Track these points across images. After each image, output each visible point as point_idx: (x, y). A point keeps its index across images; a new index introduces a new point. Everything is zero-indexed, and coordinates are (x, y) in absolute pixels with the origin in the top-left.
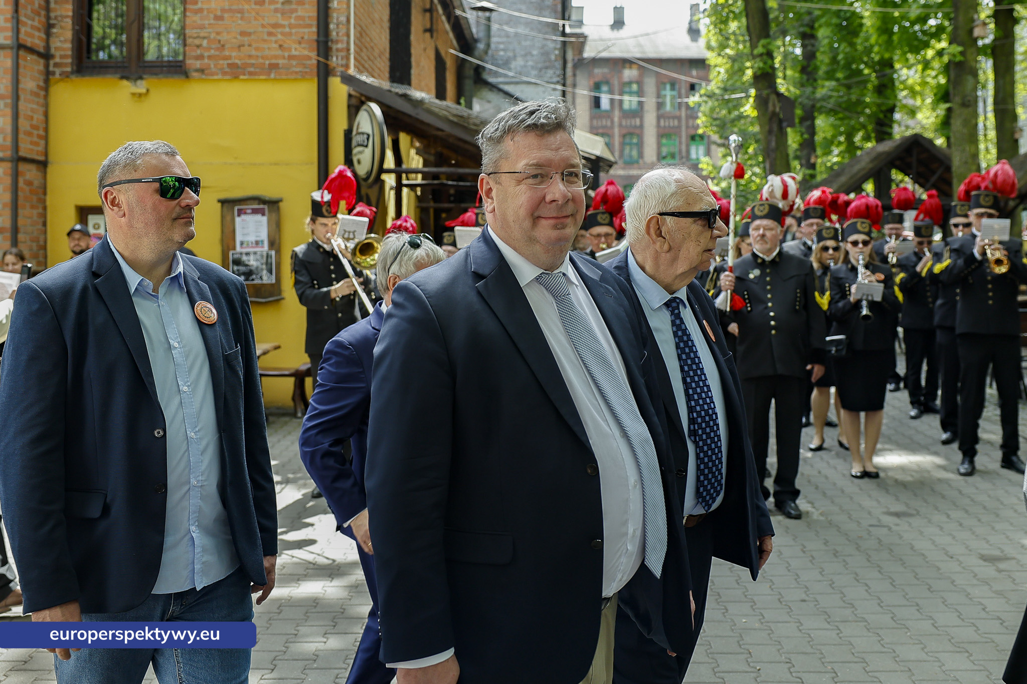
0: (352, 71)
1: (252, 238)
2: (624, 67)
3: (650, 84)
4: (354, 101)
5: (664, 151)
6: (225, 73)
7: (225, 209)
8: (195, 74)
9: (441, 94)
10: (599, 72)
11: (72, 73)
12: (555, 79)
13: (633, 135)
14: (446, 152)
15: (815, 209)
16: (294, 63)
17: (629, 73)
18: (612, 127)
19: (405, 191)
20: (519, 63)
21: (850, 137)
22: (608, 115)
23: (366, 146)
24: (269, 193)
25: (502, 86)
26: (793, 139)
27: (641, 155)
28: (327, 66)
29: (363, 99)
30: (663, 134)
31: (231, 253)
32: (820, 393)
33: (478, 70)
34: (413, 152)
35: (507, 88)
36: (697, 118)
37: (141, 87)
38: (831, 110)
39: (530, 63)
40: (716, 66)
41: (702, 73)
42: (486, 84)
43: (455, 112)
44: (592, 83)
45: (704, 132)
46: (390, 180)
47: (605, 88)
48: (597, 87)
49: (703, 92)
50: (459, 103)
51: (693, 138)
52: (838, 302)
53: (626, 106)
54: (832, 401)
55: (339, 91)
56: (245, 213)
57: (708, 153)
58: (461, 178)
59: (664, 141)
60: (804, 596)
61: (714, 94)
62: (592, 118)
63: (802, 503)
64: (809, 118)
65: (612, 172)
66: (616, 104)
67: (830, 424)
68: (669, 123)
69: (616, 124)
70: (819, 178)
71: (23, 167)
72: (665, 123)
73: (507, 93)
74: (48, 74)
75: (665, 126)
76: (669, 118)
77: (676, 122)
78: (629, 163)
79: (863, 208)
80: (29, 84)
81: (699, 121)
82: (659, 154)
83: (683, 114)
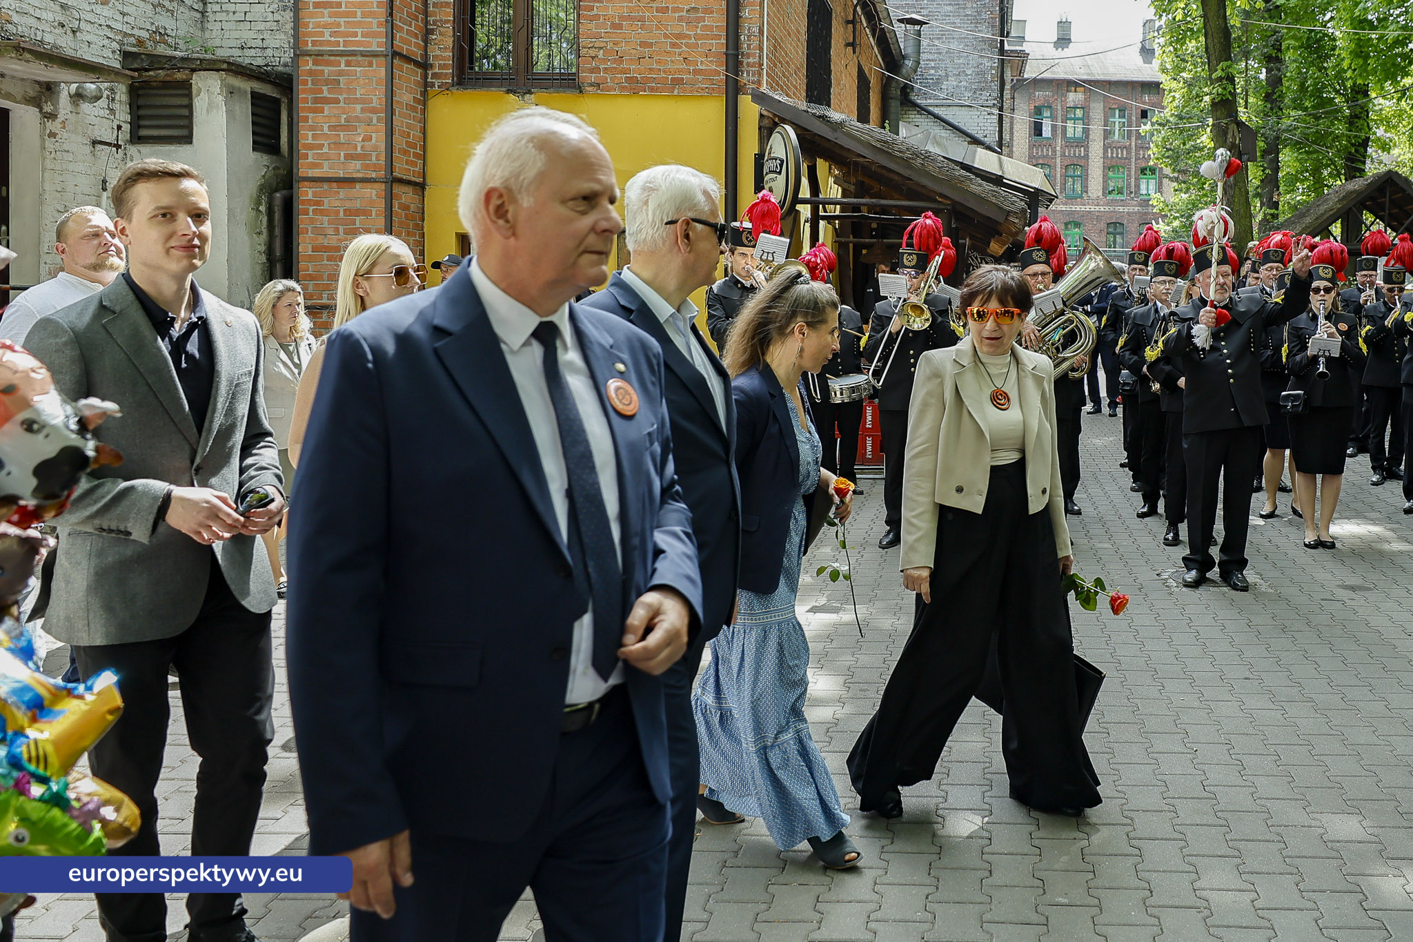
0: (764, 89)
2: (1068, 90)
3: (1097, 110)
4: (766, 122)
5: (1111, 185)
8: (589, 89)
9: (863, 117)
10: (1041, 95)
11: (453, 84)
12: (991, 103)
13: (1078, 167)
14: (867, 181)
15: (1276, 251)
16: (700, 78)
17: (1074, 97)
18: (1053, 157)
19: (822, 223)
20: (951, 83)
21: (1316, 172)
22: (1050, 143)
23: (779, 173)
25: (931, 108)
26: (1254, 174)
27: (1085, 189)
28: (736, 82)
29: (776, 120)
30: (1110, 167)
32: (1274, 455)
33: (906, 90)
34: (831, 180)
35: (937, 111)
36: (1149, 148)
38: (1297, 143)
39: (964, 84)
40: (1170, 91)
41: (1154, 98)
42: (915, 105)
43: (879, 137)
44: (1032, 107)
45: (1156, 164)
46: (805, 211)
47: (1047, 113)
48: (1039, 112)
49: (1154, 120)
50: (884, 128)
51: (1143, 171)
52: (1295, 355)
53: (1070, 133)
54: (1286, 465)
55: (750, 112)
57: (1159, 189)
58: (884, 210)
59: (1111, 174)
60: (1247, 674)
61: (1168, 121)
62: (1031, 147)
63: (1249, 574)
64: (1272, 150)
65: (1052, 206)
66: (1059, 132)
67: (1284, 490)
68: (1117, 153)
69: (1058, 153)
70: (1281, 219)
71: (397, 189)
72: (1112, 153)
73: (937, 117)
74: (426, 85)
75: (1112, 157)
76: (1117, 148)
77: (1125, 152)
78: (1072, 198)
79: (1326, 253)
80: (405, 96)
81: (1150, 152)
82: (1104, 188)
83: (1133, 144)
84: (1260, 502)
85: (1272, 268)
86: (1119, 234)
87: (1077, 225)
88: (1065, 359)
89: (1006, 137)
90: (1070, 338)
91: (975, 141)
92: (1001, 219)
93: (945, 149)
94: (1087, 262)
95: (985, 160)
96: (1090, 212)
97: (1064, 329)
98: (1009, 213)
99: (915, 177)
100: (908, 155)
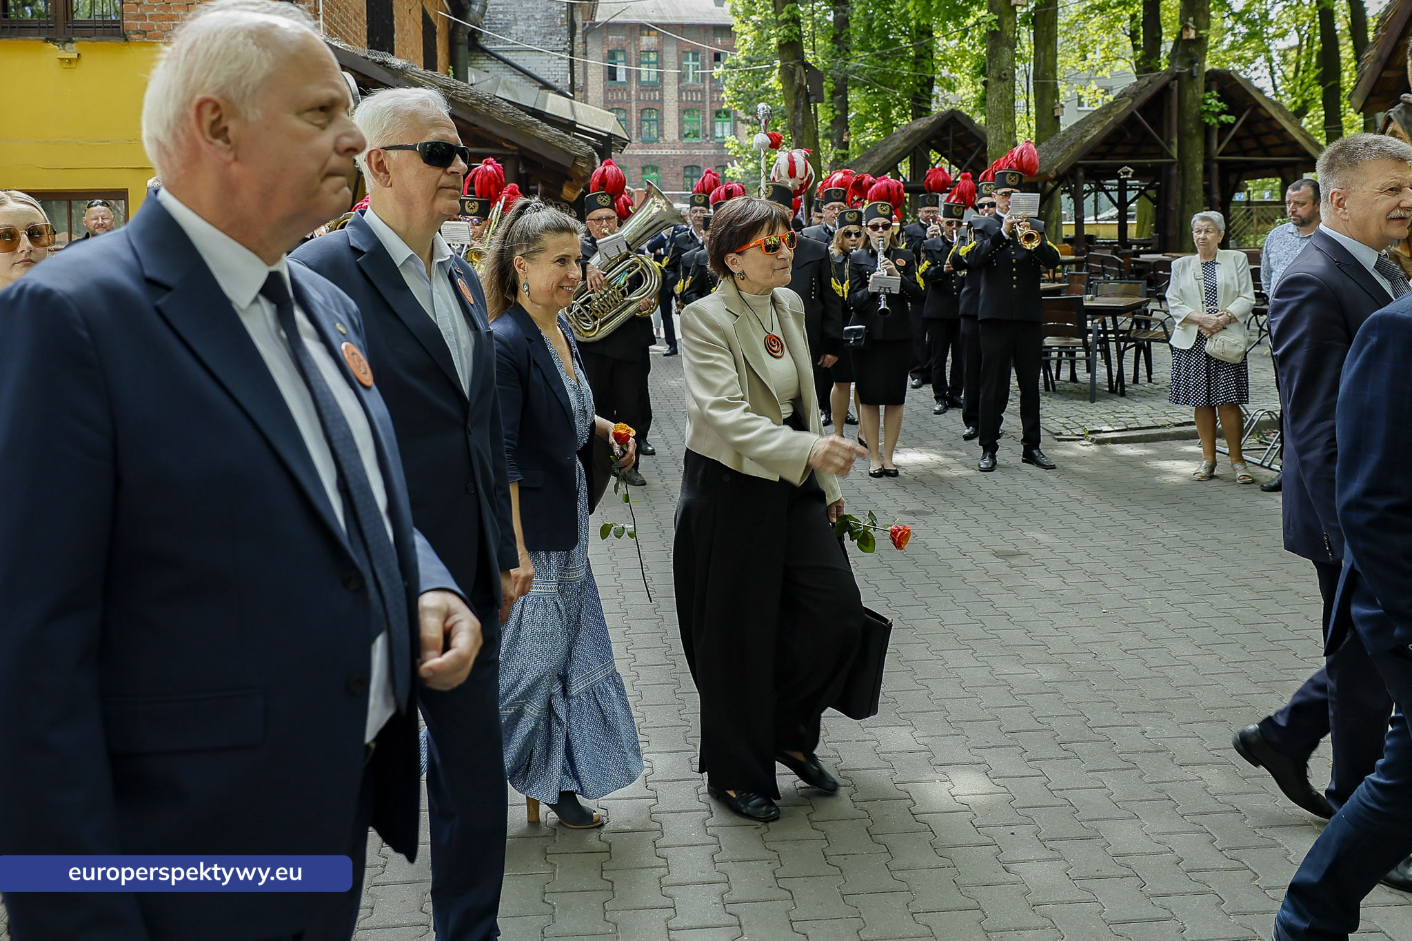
2: (641, 34)
3: (670, 54)
5: (687, 128)
9: (430, 64)
10: (614, 39)
12: (561, 47)
13: (652, 111)
17: (647, 41)
18: (628, 102)
20: (521, 26)
21: (885, 112)
22: (625, 87)
25: (500, 54)
26: (824, 115)
27: (661, 133)
30: (684, 110)
33: (473, 35)
35: (505, 56)
36: (722, 91)
38: (865, 84)
39: (533, 28)
40: (741, 34)
41: (726, 41)
42: (483, 51)
43: (441, 83)
44: (605, 52)
45: (730, 108)
47: (620, 58)
48: (612, 56)
49: (727, 63)
51: (718, 113)
52: (857, 291)
53: (644, 78)
57: (734, 132)
59: (686, 117)
61: (740, 64)
62: (606, 92)
64: (840, 92)
65: (626, 151)
66: (634, 76)
68: (692, 97)
69: (633, 98)
70: (851, 159)
72: (687, 97)
73: (507, 62)
75: (687, 100)
76: (692, 91)
77: (699, 96)
78: (648, 142)
79: (884, 190)
81: (723, 95)
82: (680, 132)
83: (707, 87)
86: (695, 177)
87: (655, 169)
89: (579, 81)
91: (547, 86)
92: (569, 164)
93: (516, 94)
94: (651, 205)
95: (555, 105)
96: (666, 156)
97: (629, 271)
98: (576, 157)
99: (481, 123)
100: (472, 101)
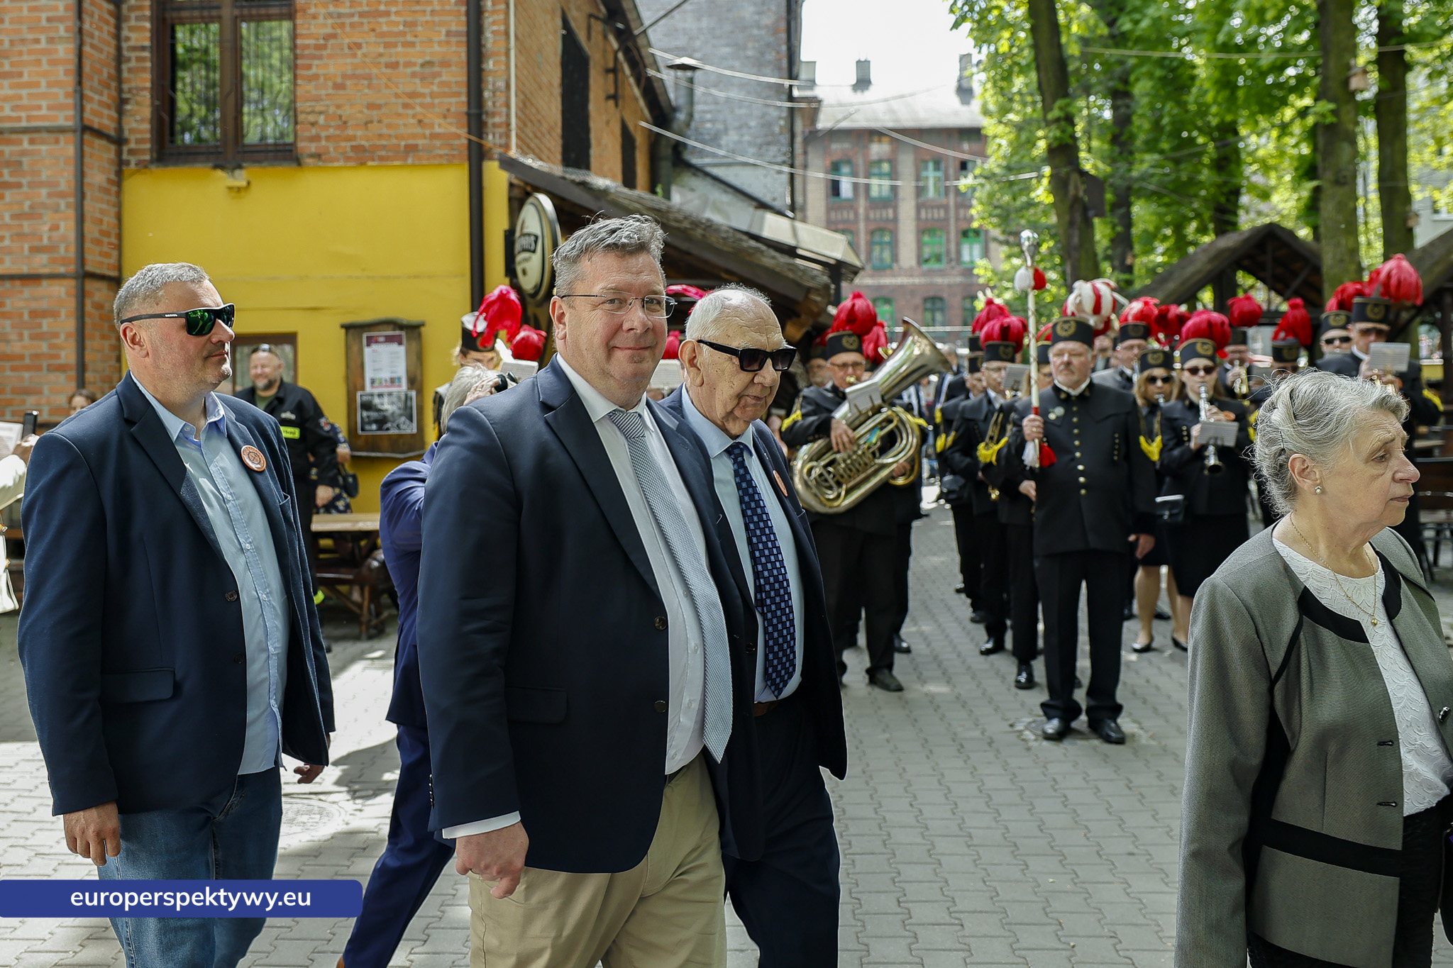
0: (513, 153)
1: (386, 375)
2: (871, 141)
3: (906, 163)
4: (516, 192)
5: (927, 252)
6: (347, 159)
7: (350, 337)
8: (309, 161)
9: (629, 181)
10: (837, 148)
11: (152, 162)
12: (780, 159)
13: (885, 231)
15: (1136, 326)
16: (438, 143)
17: (878, 149)
18: (856, 220)
20: (733, 136)
21: (1179, 228)
22: (851, 205)
23: (534, 251)
24: (408, 315)
25: (709, 169)
26: (1102, 233)
27: (895, 258)
28: (480, 146)
29: (529, 189)
30: (924, 230)
31: (359, 394)
32: (1147, 575)
33: (678, 148)
35: (715, 171)
36: (971, 206)
37: (240, 178)
38: (1154, 193)
39: (747, 138)
40: (995, 137)
41: (976, 146)
42: (689, 166)
43: (650, 204)
44: (828, 163)
45: (981, 226)
47: (845, 169)
48: (835, 167)
49: (977, 171)
50: (653, 192)
51: (965, 234)
52: (1172, 450)
53: (874, 193)
54: (1164, 585)
55: (497, 180)
56: (377, 342)
57: (986, 254)
59: (926, 238)
60: (1131, 848)
61: (994, 175)
62: (829, 209)
63: (1125, 723)
64: (1123, 202)
65: (857, 281)
66: (862, 190)
67: (1161, 616)
68: (933, 214)
69: (862, 217)
70: (1138, 285)
71: (90, 285)
72: (927, 214)
73: (716, 179)
74: (121, 164)
75: (927, 218)
76: (932, 208)
77: (942, 212)
78: (881, 269)
79: (1204, 326)
80: (97, 177)
81: (973, 211)
82: (919, 256)
83: (952, 202)
84: (1133, 634)
85: (1131, 347)
86: (938, 309)
87: (887, 301)
88: (883, 466)
89: (799, 199)
90: (889, 441)
91: (762, 206)
93: (727, 216)
94: (909, 347)
95: (775, 228)
96: (902, 285)
97: (882, 429)
98: (808, 289)
99: (695, 250)
100: (686, 225)
